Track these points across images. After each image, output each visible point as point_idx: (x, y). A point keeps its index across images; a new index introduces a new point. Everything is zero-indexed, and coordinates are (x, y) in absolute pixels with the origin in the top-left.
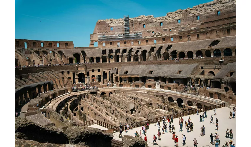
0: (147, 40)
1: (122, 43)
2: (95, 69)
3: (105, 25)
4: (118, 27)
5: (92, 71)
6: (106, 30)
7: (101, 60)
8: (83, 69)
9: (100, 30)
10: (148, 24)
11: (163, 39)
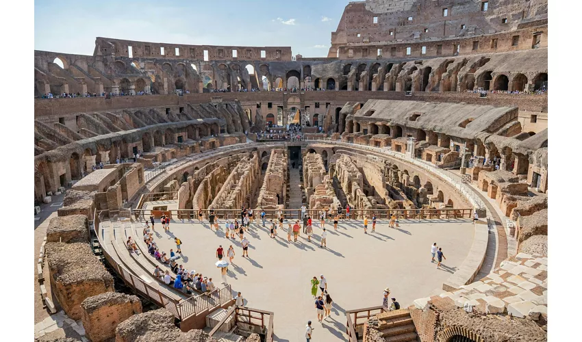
0: (439, 44)
1: (387, 51)
2: (321, 102)
3: (362, 13)
4: (388, 16)
5: (314, 106)
6: (362, 21)
7: (337, 84)
8: (298, 100)
9: (351, 22)
10: (454, 7)
11: (474, 42)
